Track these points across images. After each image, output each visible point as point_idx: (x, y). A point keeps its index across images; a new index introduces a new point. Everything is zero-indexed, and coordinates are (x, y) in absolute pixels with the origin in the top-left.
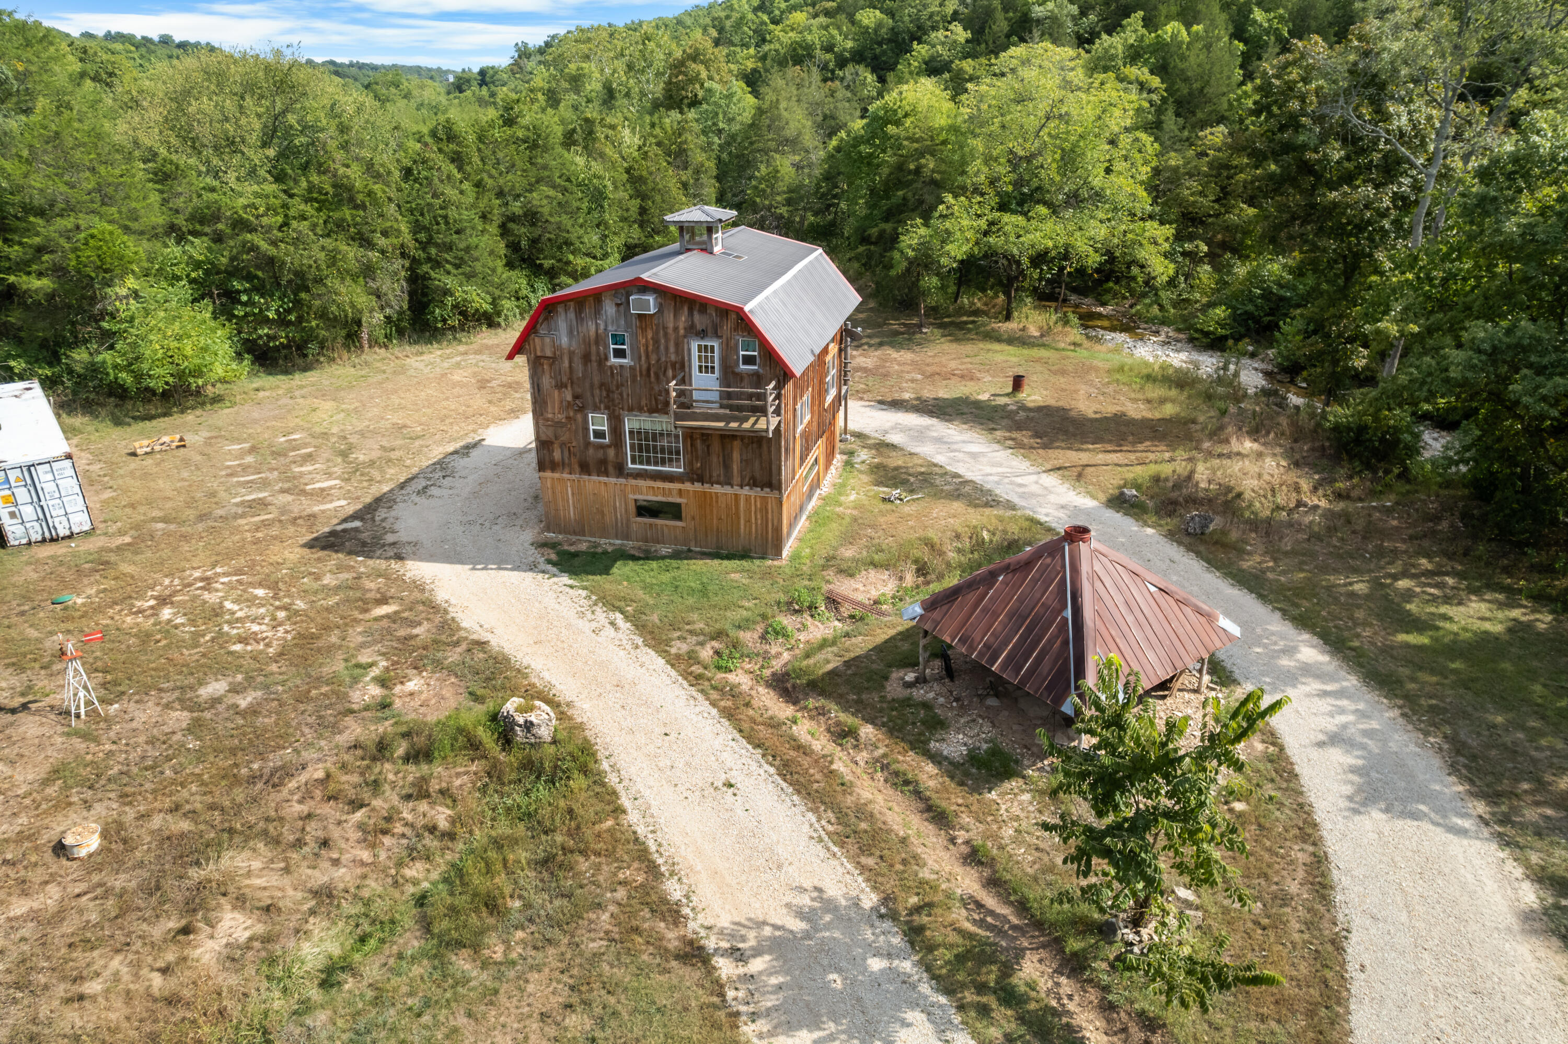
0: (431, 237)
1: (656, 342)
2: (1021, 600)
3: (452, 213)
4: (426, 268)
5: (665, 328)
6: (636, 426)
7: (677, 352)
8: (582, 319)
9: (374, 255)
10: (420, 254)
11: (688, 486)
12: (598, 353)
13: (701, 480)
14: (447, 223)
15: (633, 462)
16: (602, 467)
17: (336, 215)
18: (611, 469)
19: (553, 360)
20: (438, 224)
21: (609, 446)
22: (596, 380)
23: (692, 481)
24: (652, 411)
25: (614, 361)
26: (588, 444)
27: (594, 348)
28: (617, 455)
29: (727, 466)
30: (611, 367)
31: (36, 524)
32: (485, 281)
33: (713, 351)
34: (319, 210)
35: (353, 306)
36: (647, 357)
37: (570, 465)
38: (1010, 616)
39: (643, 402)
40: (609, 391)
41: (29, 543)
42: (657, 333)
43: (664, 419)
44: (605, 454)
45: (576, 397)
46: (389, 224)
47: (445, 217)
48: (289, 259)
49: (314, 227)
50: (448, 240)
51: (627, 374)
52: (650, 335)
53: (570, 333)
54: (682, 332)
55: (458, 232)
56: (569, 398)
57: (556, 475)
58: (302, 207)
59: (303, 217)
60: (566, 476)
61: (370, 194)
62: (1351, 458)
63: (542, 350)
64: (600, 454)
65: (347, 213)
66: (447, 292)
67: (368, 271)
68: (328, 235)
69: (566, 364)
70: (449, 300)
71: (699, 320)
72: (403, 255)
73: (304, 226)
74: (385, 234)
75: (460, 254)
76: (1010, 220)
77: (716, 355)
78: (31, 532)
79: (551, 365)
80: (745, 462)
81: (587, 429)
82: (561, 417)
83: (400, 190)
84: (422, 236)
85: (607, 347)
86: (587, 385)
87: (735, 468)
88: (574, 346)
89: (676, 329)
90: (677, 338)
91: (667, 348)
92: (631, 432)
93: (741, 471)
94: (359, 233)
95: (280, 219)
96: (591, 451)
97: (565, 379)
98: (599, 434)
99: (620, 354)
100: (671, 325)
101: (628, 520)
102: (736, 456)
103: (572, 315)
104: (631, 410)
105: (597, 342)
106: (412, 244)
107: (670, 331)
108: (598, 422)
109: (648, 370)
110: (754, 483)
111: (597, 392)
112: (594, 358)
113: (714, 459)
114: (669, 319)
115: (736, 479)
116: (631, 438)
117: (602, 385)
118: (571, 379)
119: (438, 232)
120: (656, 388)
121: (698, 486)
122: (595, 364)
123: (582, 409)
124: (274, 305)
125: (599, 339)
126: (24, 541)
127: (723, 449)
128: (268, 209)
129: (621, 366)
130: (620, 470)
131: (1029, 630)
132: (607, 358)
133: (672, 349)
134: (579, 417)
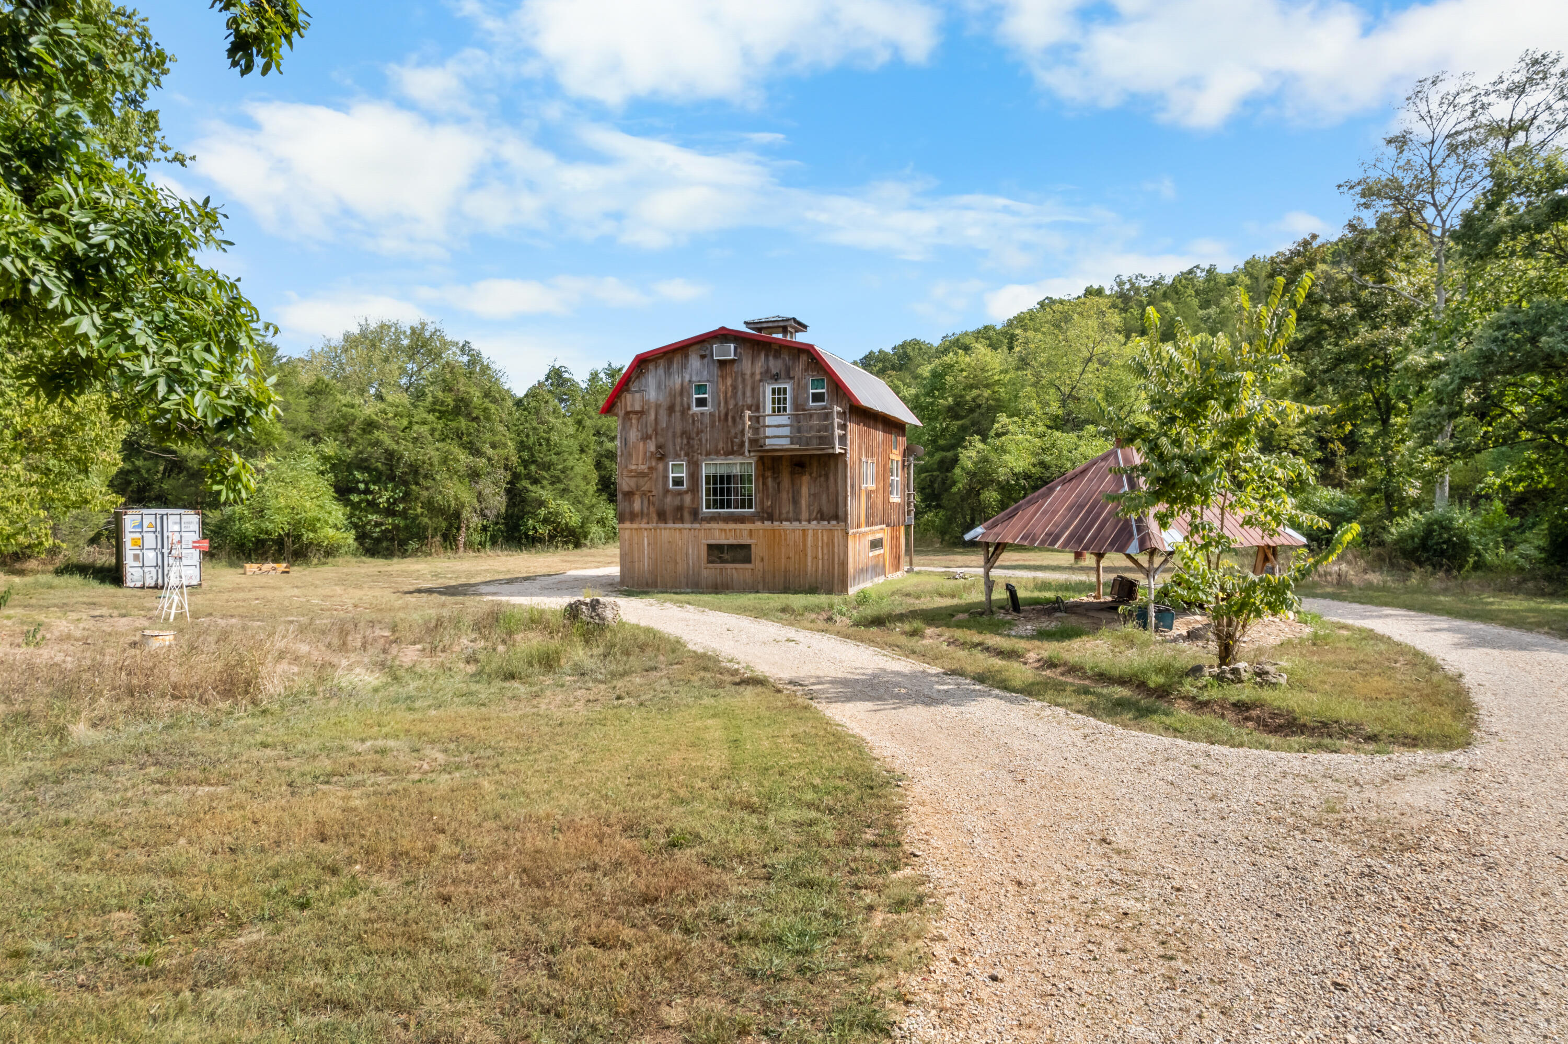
0: (533, 455)
1: (734, 387)
2: (1078, 496)
3: (554, 437)
4: (525, 483)
5: (743, 375)
6: (712, 471)
7: (753, 396)
8: (670, 375)
9: (481, 462)
10: (520, 469)
11: (758, 524)
12: (682, 404)
13: (771, 518)
14: (548, 444)
15: (708, 507)
16: (678, 514)
17: (453, 425)
18: (686, 515)
19: (641, 413)
20: (540, 445)
21: (686, 492)
22: (678, 429)
23: (762, 520)
24: (730, 453)
25: (695, 409)
26: (667, 491)
27: (678, 399)
28: (693, 500)
29: (796, 502)
30: (693, 415)
31: (153, 570)
32: (577, 502)
33: (785, 393)
34: (439, 418)
35: (456, 499)
36: (726, 403)
37: (648, 514)
38: (1069, 509)
39: (720, 445)
40: (689, 438)
41: (143, 587)
42: (735, 380)
43: (738, 460)
44: (682, 500)
45: (659, 447)
46: (497, 438)
47: (548, 440)
48: (406, 454)
49: (433, 430)
50: (547, 459)
51: (707, 420)
52: (729, 382)
53: (659, 387)
54: (758, 377)
55: (557, 454)
56: (652, 448)
57: (635, 526)
58: (425, 415)
59: (424, 423)
60: (643, 526)
61: (485, 410)
62: (1420, 563)
63: (632, 405)
64: (677, 502)
65: (463, 423)
66: (541, 503)
67: (474, 475)
68: (443, 440)
69: (653, 416)
70: (542, 512)
71: (775, 365)
72: (506, 468)
73: (424, 429)
74: (494, 446)
75: (557, 473)
76: (1065, 439)
77: (788, 396)
78: (147, 576)
79: (638, 420)
80: (814, 496)
81: (666, 477)
82: (643, 468)
83: (510, 414)
84: (525, 455)
85: (689, 396)
86: (670, 434)
87: (804, 503)
88: (661, 398)
89: (753, 374)
90: (753, 383)
91: (744, 393)
92: (707, 477)
93: (809, 506)
94: (471, 442)
95: (405, 422)
96: (669, 499)
97: (650, 431)
98: (678, 482)
99: (701, 402)
100: (748, 372)
101: (700, 567)
102: (804, 491)
103: (661, 371)
104: (708, 454)
105: (681, 394)
106: (514, 459)
107: (748, 377)
108: (677, 470)
109: (726, 415)
110: (822, 516)
111: (679, 440)
112: (678, 408)
113: (784, 496)
114: (746, 366)
115: (805, 515)
116: (708, 483)
117: (684, 433)
118: (655, 430)
119: (540, 452)
120: (733, 432)
121: (767, 524)
122: (678, 414)
123: (662, 458)
124: (386, 495)
125: (683, 391)
126: (139, 584)
127: (793, 484)
128: (396, 415)
129: (702, 414)
130: (695, 515)
131: (1088, 513)
132: (689, 408)
133: (748, 393)
134: (661, 466)
